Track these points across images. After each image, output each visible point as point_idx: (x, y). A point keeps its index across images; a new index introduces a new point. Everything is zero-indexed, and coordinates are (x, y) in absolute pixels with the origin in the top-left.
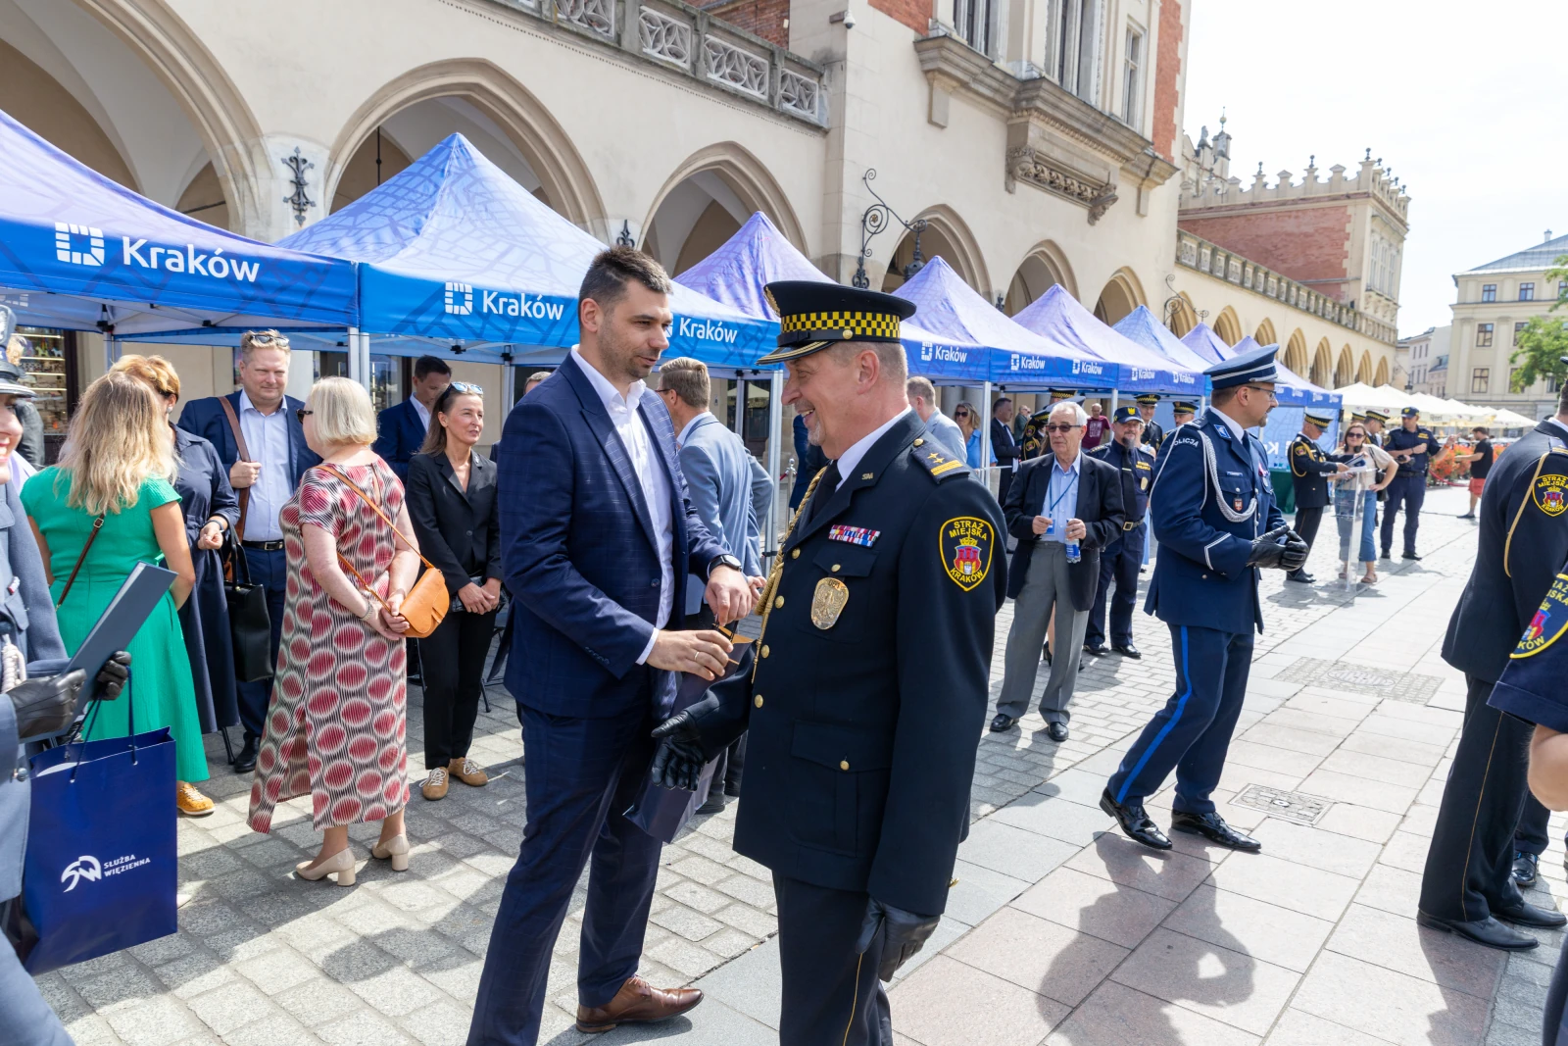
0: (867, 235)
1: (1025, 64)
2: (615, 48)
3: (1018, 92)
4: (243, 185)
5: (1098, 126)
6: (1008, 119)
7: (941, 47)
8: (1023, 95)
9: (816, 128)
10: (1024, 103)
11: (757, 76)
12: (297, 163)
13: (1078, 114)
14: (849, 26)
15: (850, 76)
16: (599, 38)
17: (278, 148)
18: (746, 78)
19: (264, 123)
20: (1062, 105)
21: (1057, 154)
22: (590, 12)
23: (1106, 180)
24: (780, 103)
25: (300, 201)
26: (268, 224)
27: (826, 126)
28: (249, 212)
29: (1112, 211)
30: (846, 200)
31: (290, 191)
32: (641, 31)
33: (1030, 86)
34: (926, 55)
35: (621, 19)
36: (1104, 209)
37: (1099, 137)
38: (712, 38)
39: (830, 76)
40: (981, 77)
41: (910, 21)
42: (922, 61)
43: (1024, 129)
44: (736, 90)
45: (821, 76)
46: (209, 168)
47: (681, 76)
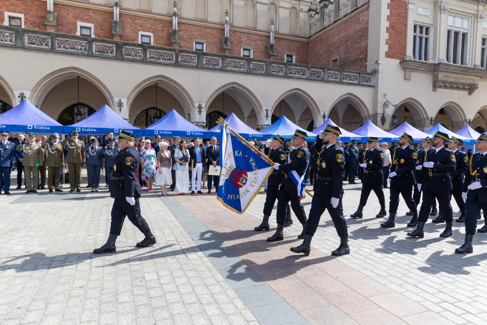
0: (385, 108)
1: (437, 60)
2: (323, 81)
3: (434, 67)
4: (259, 115)
5: (466, 70)
6: (433, 74)
7: (406, 63)
8: (436, 68)
9: (372, 86)
10: (436, 70)
11: (356, 78)
12: (267, 110)
13: (457, 69)
14: (379, 64)
15: (380, 74)
16: (319, 80)
17: (264, 108)
18: (353, 79)
19: (262, 105)
20: (450, 68)
21: (451, 80)
22: (318, 75)
23: (473, 83)
24: (361, 83)
25: (267, 116)
26: (262, 120)
27: (374, 85)
28: (260, 119)
29: (476, 92)
30: (379, 101)
31: (265, 115)
32: (328, 75)
33: (437, 66)
34: (403, 65)
35: (324, 75)
36: (474, 91)
37: (467, 73)
38: (344, 73)
39: (375, 75)
40: (421, 66)
41: (398, 58)
42: (402, 66)
43: (438, 76)
44: (350, 82)
45: (373, 75)
46: (253, 109)
47: (337, 82)
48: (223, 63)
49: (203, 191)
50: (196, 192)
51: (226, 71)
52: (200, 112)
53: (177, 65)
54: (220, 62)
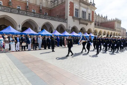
0: (69, 28)
1: (80, 17)
2: (54, 20)
5: (86, 20)
9: (66, 22)
12: (40, 27)
14: (68, 17)
15: (68, 20)
17: (39, 27)
18: (62, 20)
20: (83, 19)
23: (87, 23)
24: (64, 21)
25: (40, 29)
28: (38, 29)
29: (88, 25)
30: (68, 26)
32: (56, 19)
33: (80, 19)
34: (73, 18)
38: (60, 19)
41: (72, 16)
43: (80, 21)
45: (66, 20)
47: (58, 21)
48: (26, 13)
49: (20, 50)
50: (18, 50)
51: (27, 16)
52: (19, 27)
53: (11, 12)
54: (25, 13)
